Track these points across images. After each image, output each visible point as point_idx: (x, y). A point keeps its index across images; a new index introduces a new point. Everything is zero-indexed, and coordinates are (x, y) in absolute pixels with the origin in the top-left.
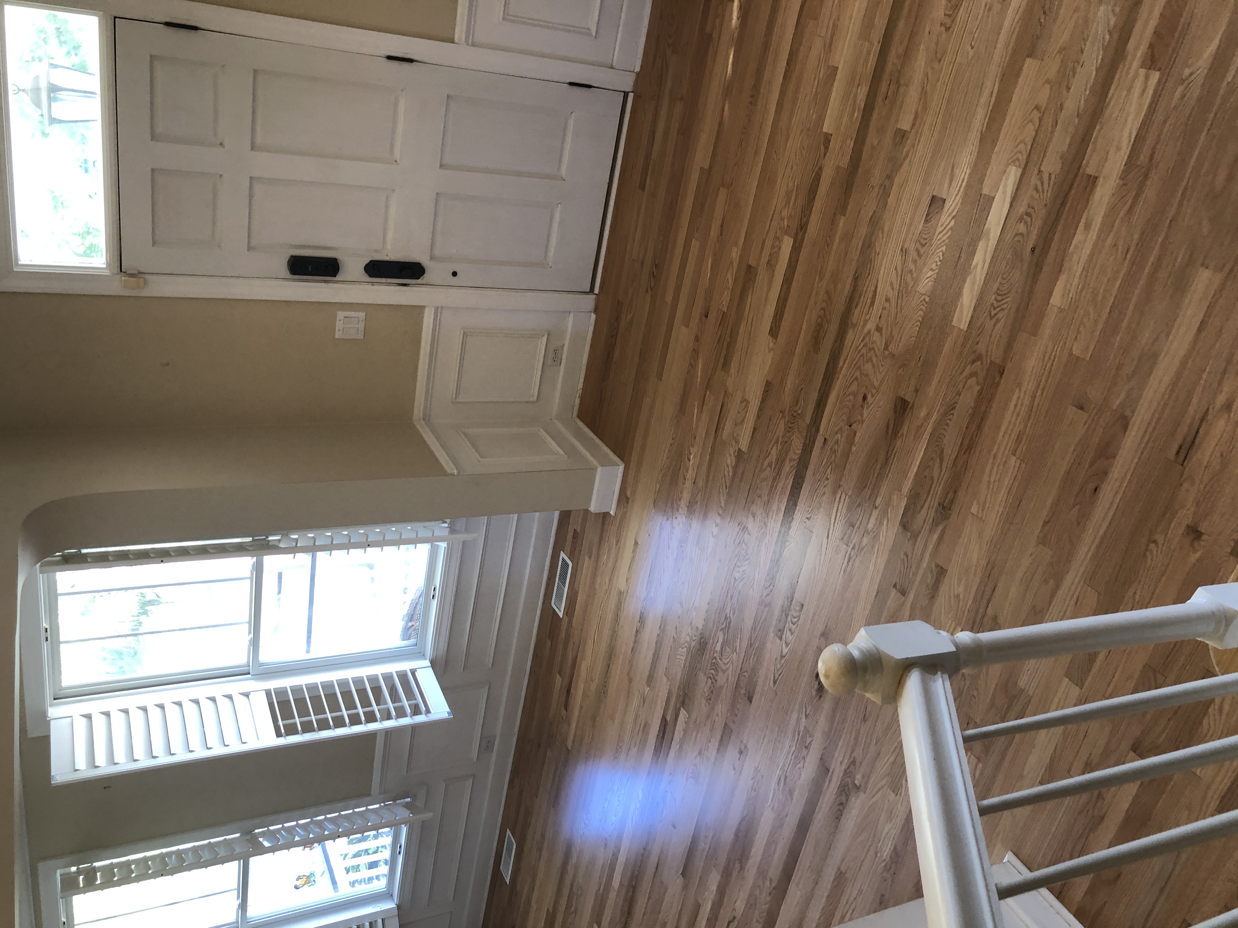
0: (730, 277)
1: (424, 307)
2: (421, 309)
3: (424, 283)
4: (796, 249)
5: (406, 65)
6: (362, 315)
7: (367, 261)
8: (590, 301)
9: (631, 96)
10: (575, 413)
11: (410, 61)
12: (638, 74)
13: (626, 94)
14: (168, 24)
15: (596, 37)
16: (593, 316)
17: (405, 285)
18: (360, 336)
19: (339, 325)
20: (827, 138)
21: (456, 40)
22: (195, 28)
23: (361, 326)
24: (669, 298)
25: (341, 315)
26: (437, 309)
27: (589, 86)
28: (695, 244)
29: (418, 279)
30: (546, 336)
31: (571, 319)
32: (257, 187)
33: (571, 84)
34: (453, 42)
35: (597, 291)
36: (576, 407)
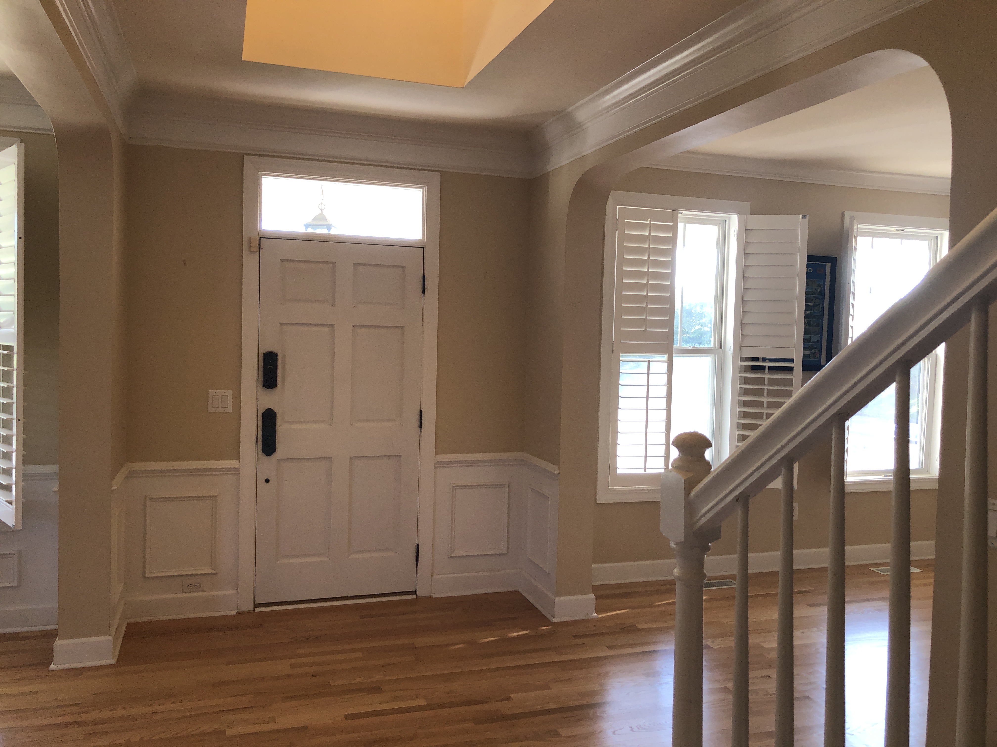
0: (359, 680)
1: (239, 459)
2: (237, 457)
3: (259, 456)
4: (422, 708)
5: (417, 424)
6: (230, 410)
7: (275, 410)
8: (247, 606)
9: (414, 597)
10: (132, 620)
11: (421, 427)
12: (430, 597)
13: (414, 592)
14: (424, 277)
15: (451, 557)
16: (234, 612)
17: (257, 442)
18: (211, 410)
19: (220, 392)
20: (509, 699)
21: (437, 456)
22: (424, 292)
23: (220, 410)
24: (300, 651)
25: (229, 393)
26: (237, 469)
27: (417, 561)
28: (359, 655)
29: (263, 451)
30: (214, 572)
31: (230, 592)
32: (326, 329)
33: (418, 546)
34: (436, 454)
35: (257, 610)
36: (138, 620)
